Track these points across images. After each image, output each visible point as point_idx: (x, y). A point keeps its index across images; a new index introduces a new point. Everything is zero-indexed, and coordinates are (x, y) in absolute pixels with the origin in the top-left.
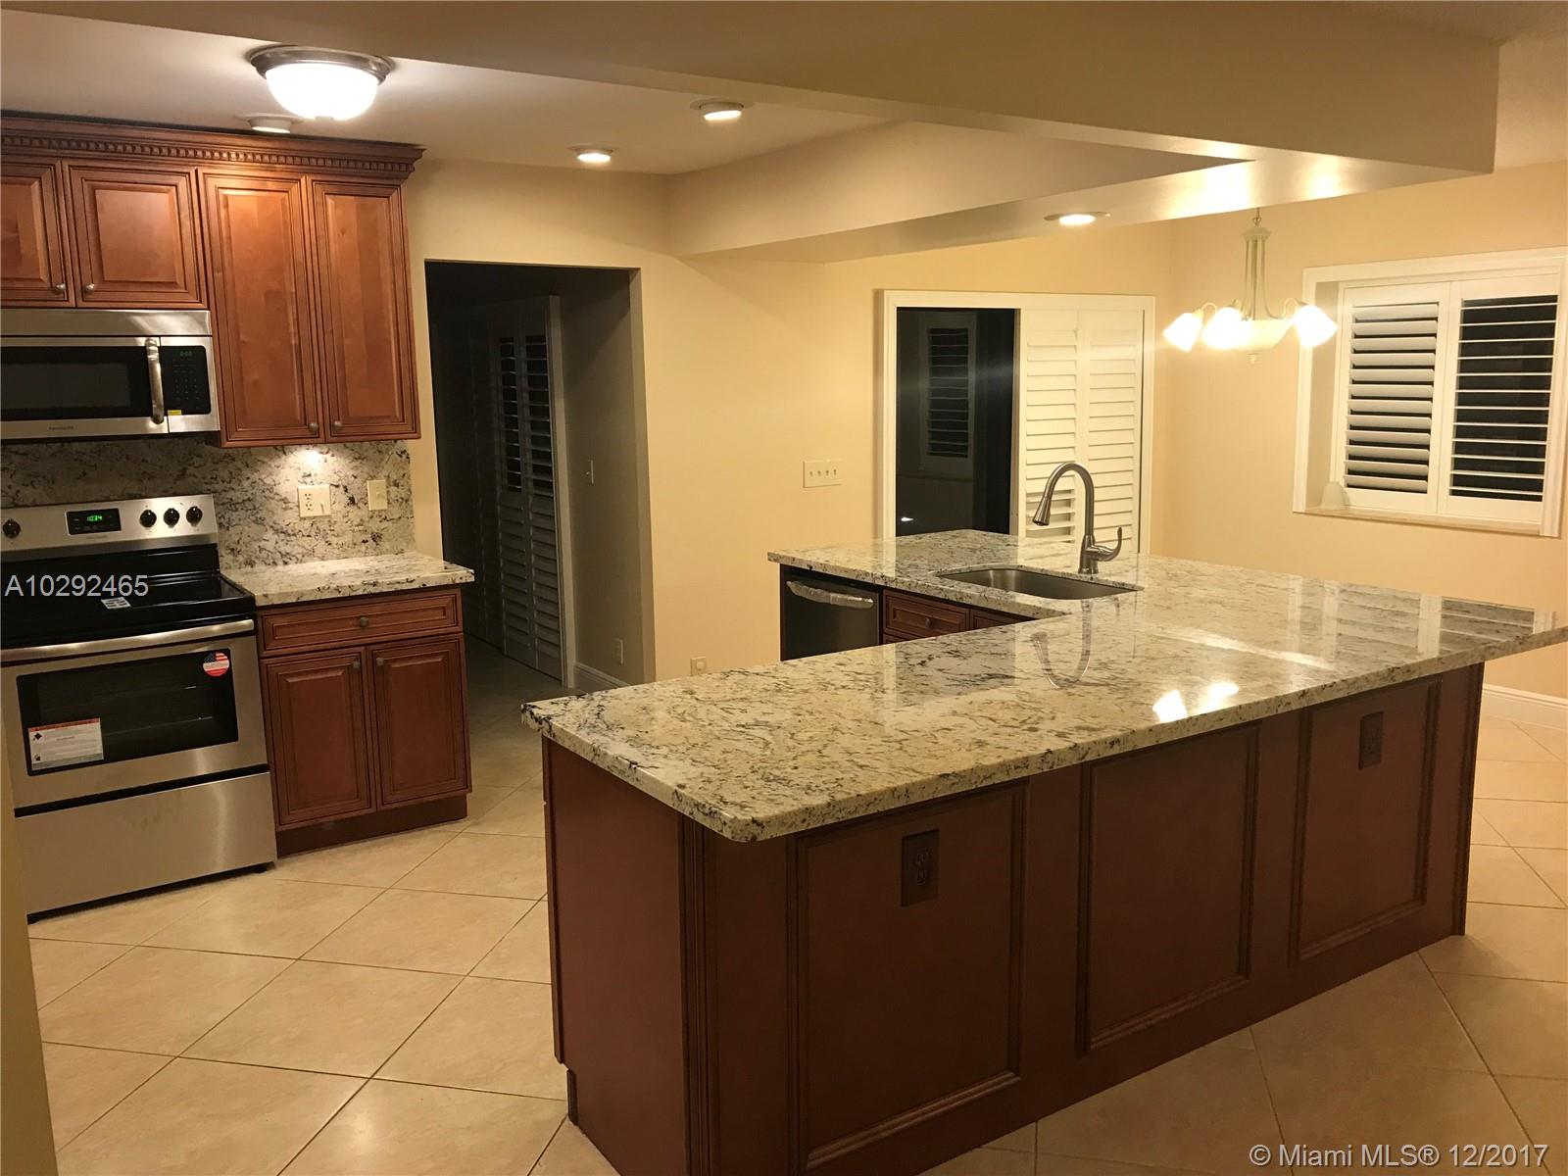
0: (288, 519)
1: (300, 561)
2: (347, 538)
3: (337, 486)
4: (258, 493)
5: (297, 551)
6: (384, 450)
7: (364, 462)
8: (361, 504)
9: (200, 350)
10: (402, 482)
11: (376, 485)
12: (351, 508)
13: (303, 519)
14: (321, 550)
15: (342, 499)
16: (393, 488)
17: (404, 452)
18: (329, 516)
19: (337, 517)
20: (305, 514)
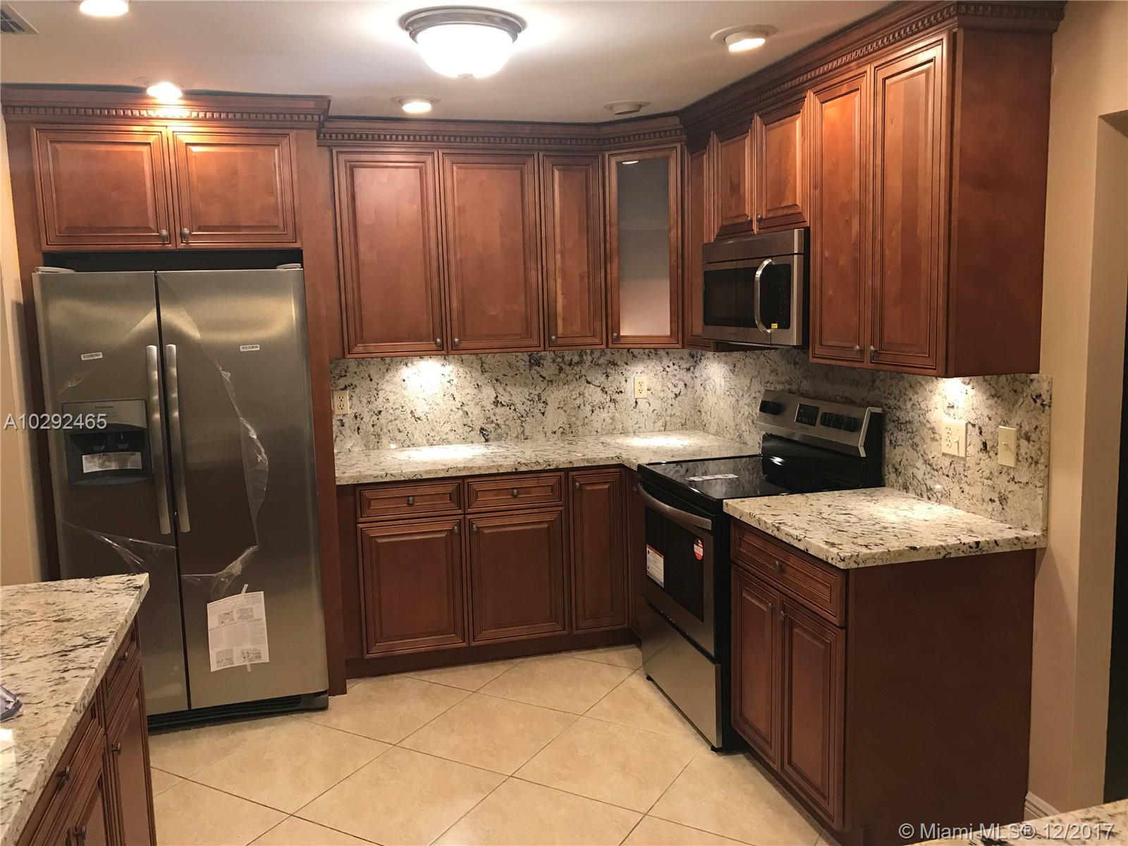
0: (933, 451)
2: (976, 490)
3: (974, 426)
4: (916, 417)
6: (1020, 390)
7: (999, 401)
8: (992, 454)
9: (789, 268)
10: (1033, 437)
11: (1007, 433)
12: (983, 456)
13: (944, 454)
14: (956, 493)
15: (976, 441)
16: (1023, 442)
17: (1039, 396)
18: (964, 459)
19: (971, 462)
20: (945, 450)
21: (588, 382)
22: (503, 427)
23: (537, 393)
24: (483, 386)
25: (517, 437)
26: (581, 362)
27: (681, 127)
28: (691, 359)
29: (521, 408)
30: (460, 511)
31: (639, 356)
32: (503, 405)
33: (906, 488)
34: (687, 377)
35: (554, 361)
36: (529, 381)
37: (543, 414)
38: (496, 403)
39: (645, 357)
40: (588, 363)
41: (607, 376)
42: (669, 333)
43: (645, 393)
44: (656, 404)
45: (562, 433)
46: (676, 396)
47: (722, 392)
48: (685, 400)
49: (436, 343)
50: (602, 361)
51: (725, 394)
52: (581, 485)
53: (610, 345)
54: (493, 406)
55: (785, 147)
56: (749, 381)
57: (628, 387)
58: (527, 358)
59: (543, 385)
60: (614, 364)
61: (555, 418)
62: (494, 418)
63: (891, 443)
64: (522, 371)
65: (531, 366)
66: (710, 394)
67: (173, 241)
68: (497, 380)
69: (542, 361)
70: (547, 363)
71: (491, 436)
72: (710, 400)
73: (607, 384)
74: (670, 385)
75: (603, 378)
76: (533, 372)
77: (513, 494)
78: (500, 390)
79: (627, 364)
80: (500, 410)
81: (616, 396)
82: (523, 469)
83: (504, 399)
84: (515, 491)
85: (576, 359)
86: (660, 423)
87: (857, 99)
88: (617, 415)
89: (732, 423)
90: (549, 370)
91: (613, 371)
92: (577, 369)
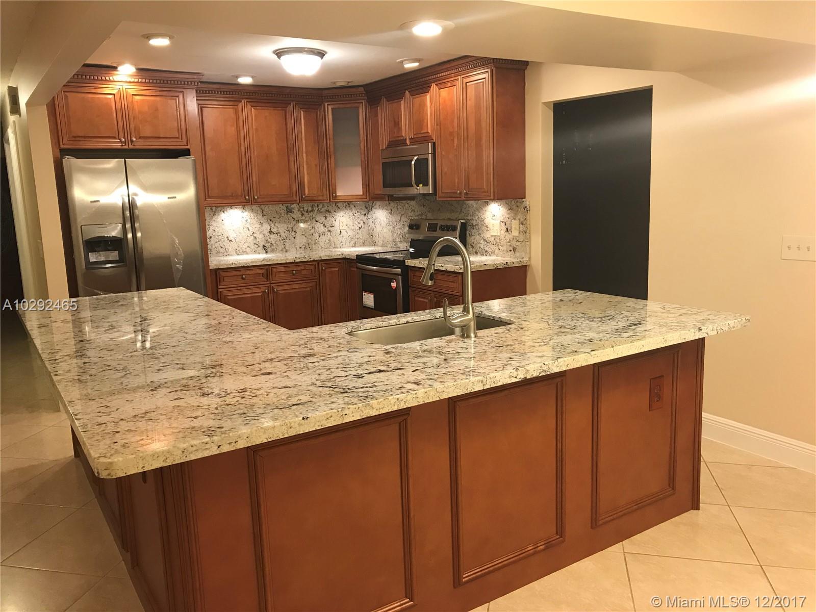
0: (487, 235)
1: (490, 255)
2: (504, 248)
3: (503, 222)
4: (480, 222)
5: (489, 250)
6: (519, 205)
7: (512, 211)
8: (510, 232)
9: (427, 160)
10: (524, 223)
11: (515, 223)
12: (507, 233)
13: (492, 236)
14: (497, 251)
15: (504, 228)
16: (521, 226)
17: (526, 207)
18: (499, 236)
19: (502, 237)
20: (492, 234)
21: (317, 221)
22: (274, 245)
23: (291, 227)
24: (264, 223)
25: (282, 250)
26: (312, 211)
27: (365, 92)
28: (366, 210)
29: (283, 235)
30: (268, 282)
31: (341, 208)
32: (274, 233)
33: (476, 253)
34: (365, 218)
35: (299, 210)
36: (287, 221)
37: (295, 238)
38: (271, 232)
39: (344, 208)
40: (316, 211)
41: (326, 218)
42: (362, 194)
43: (345, 227)
44: (351, 233)
45: (304, 248)
46: (360, 228)
47: (385, 224)
48: (365, 230)
49: (246, 199)
50: (323, 210)
51: (386, 225)
52: (326, 268)
53: (332, 200)
54: (269, 234)
55: (422, 106)
56: (399, 217)
57: (336, 224)
58: (285, 209)
59: (294, 223)
60: (329, 212)
61: (301, 240)
62: (269, 240)
63: (469, 234)
64: (283, 215)
65: (288, 212)
66: (378, 226)
67: (127, 144)
68: (270, 220)
69: (293, 210)
70: (295, 211)
71: (269, 250)
72: (378, 229)
73: (326, 223)
74: (357, 223)
75: (323, 219)
76: (288, 215)
77: (293, 274)
78: (272, 225)
79: (335, 212)
80: (272, 236)
81: (330, 229)
82: (298, 260)
83: (274, 230)
84: (294, 272)
85: (310, 209)
86: (352, 242)
87: (455, 89)
88: (331, 238)
89: (391, 239)
90: (297, 214)
91: (328, 216)
92: (311, 214)
